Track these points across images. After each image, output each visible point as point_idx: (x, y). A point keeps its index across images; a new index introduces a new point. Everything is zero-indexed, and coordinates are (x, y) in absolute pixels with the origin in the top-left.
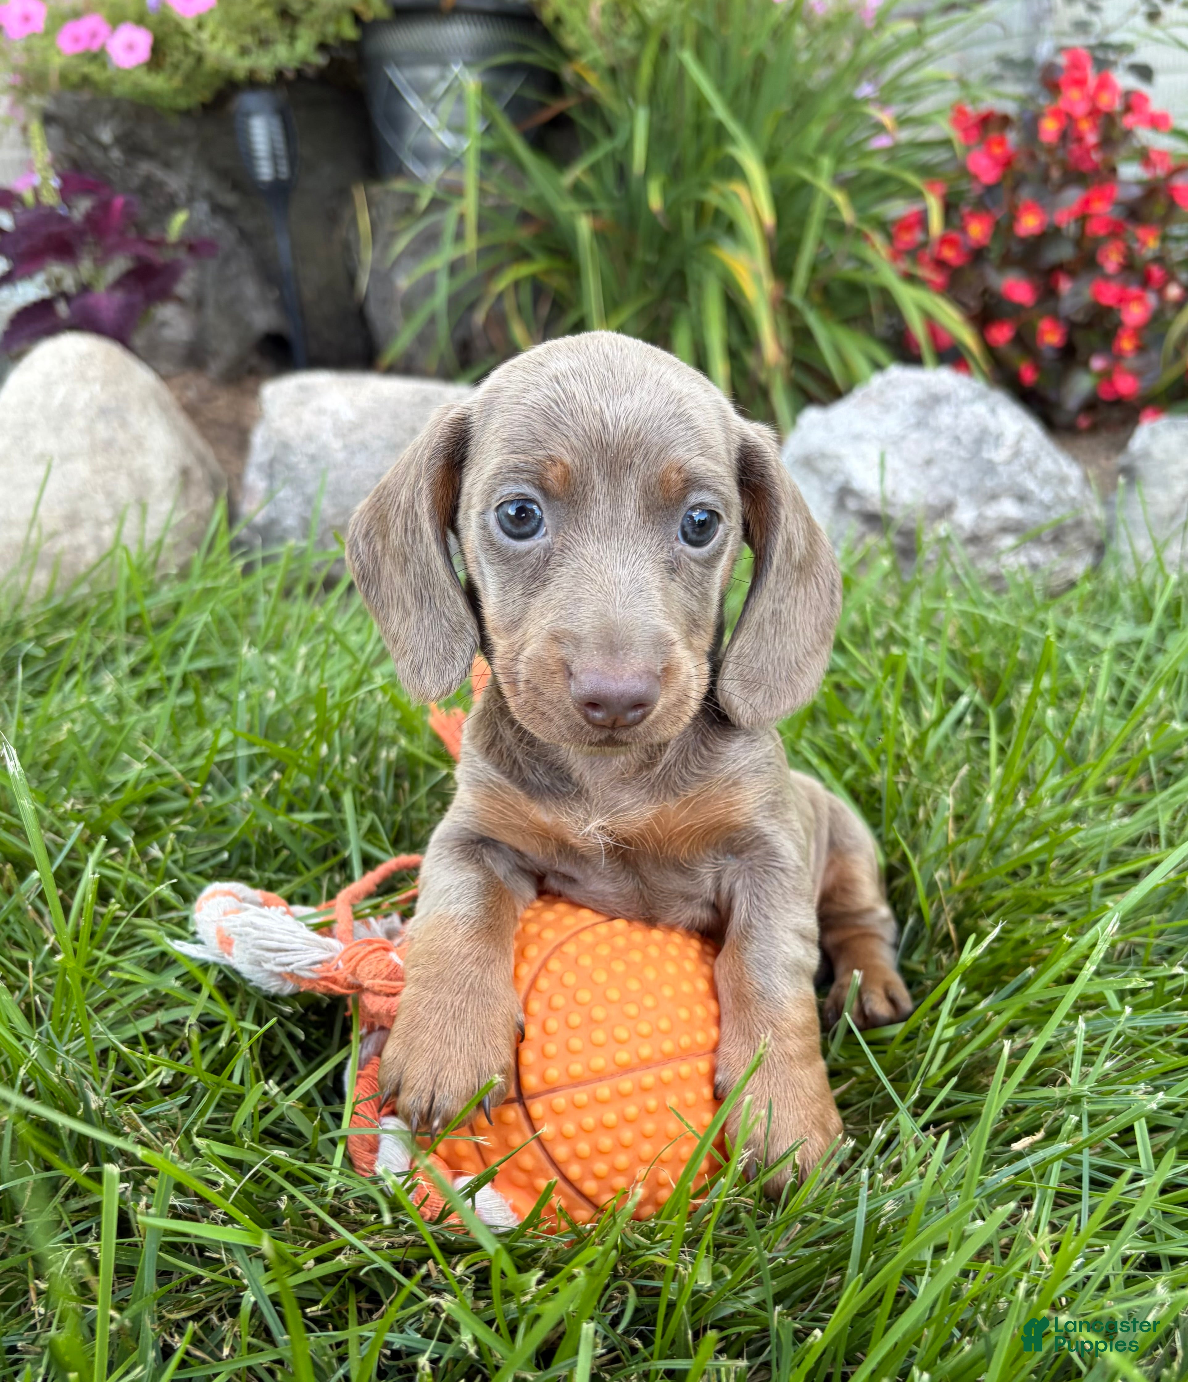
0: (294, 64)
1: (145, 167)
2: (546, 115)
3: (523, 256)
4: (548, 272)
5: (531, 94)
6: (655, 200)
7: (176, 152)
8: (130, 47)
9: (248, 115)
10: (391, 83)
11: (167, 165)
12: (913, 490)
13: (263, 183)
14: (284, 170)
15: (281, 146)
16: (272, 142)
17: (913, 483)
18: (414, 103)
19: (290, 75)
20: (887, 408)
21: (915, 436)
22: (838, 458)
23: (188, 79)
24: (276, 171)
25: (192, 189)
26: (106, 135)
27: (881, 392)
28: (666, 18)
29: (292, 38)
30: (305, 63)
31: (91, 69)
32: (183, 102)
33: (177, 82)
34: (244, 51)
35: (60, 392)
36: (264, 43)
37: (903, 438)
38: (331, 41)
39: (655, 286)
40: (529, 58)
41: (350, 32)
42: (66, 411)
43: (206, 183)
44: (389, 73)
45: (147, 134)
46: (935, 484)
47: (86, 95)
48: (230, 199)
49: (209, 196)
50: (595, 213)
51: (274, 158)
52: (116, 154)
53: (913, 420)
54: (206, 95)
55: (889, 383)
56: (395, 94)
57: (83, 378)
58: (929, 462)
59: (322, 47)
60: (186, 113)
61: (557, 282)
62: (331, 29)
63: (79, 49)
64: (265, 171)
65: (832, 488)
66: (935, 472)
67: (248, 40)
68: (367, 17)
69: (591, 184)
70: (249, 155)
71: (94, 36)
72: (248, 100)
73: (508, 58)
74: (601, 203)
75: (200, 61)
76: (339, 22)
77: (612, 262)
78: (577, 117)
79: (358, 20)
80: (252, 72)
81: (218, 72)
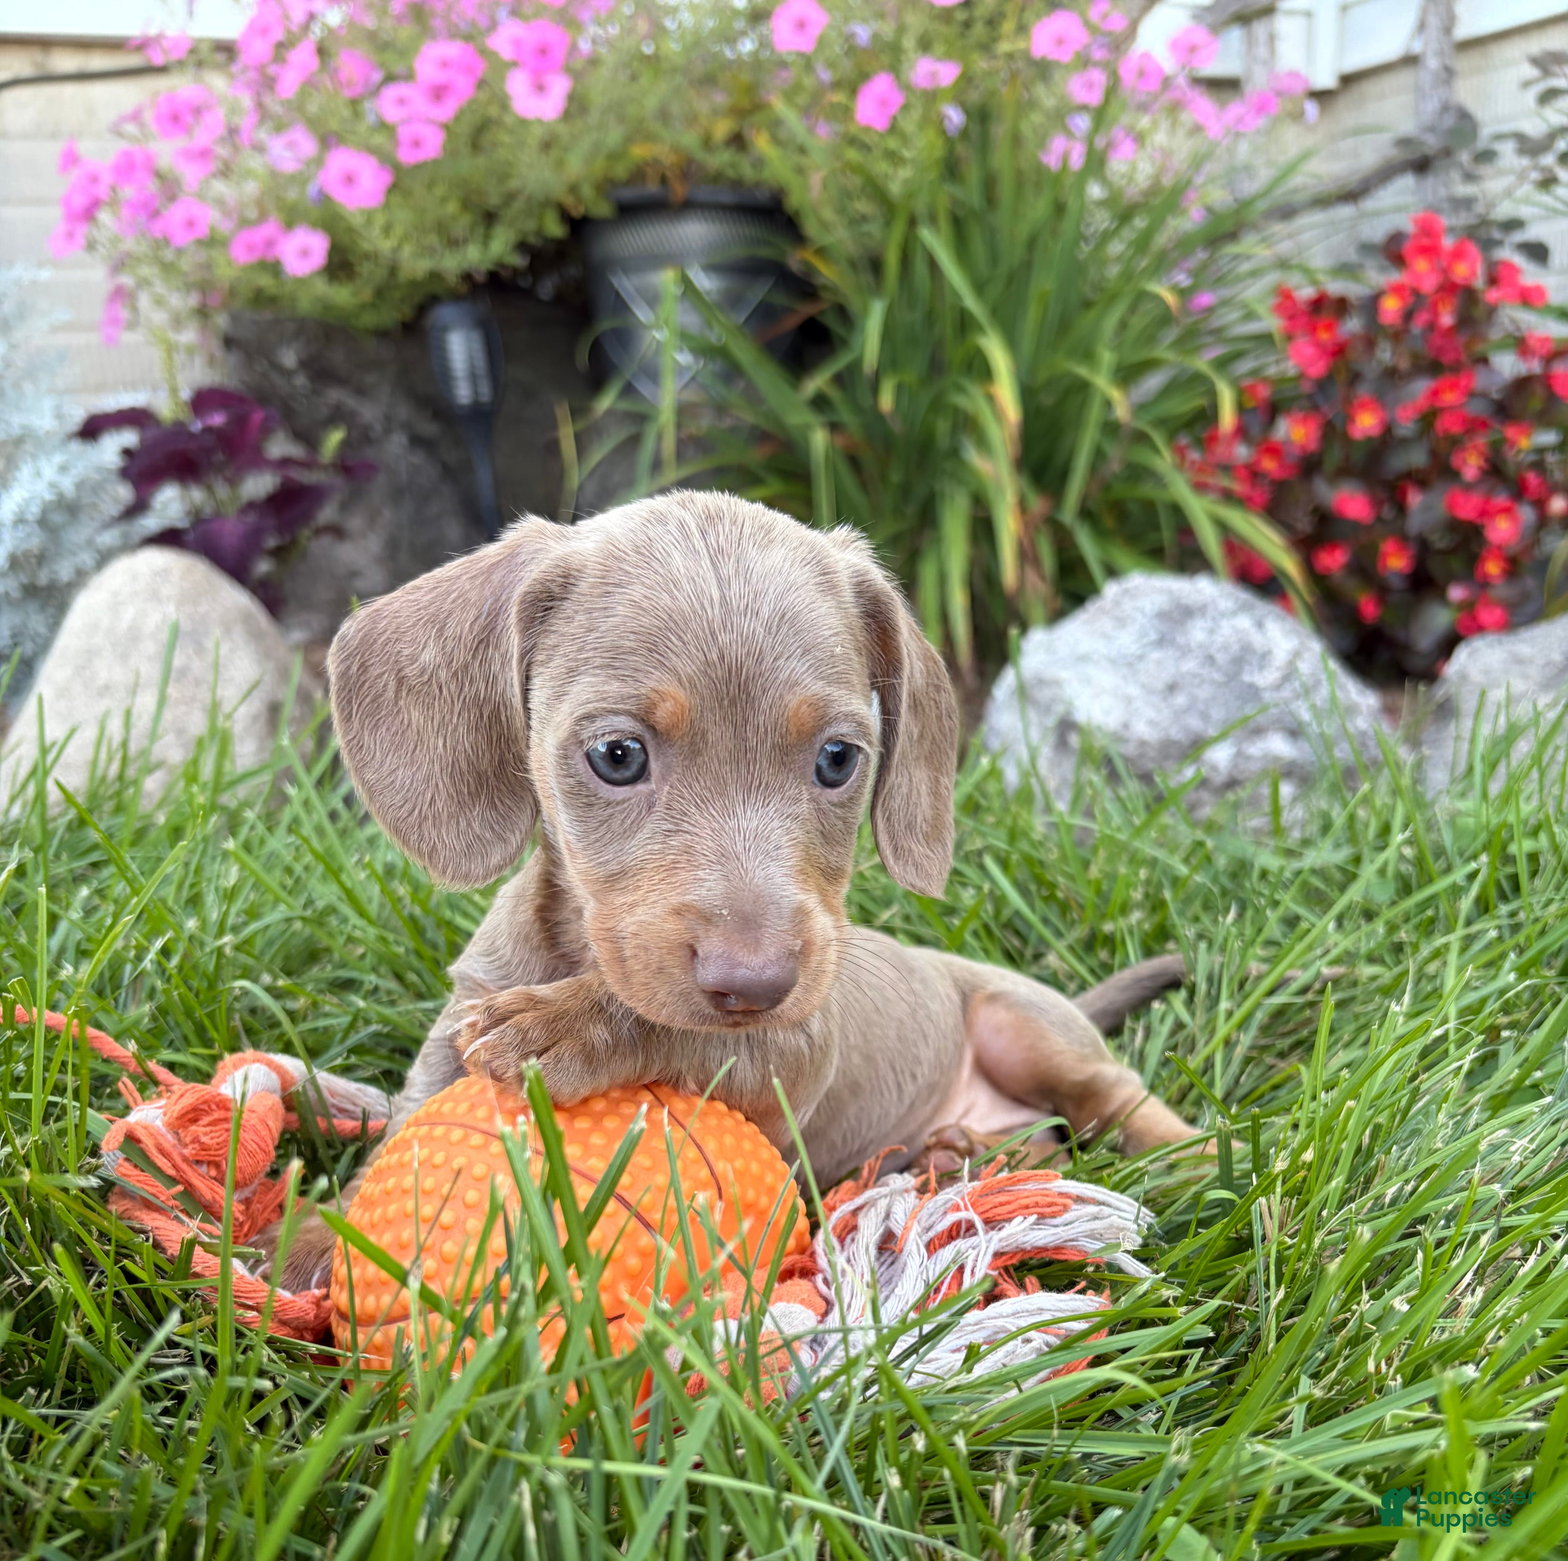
0: (488, 266)
1: (335, 395)
2: (791, 322)
3: (754, 480)
4: (784, 498)
5: (779, 299)
6: (886, 401)
7: (370, 378)
8: (305, 253)
9: (445, 329)
10: (618, 294)
11: (361, 392)
12: (1151, 723)
13: (462, 407)
14: (485, 392)
15: (481, 362)
16: (471, 359)
17: (1151, 714)
18: (642, 313)
19: (480, 278)
20: (1121, 622)
21: (1156, 655)
22: (1057, 683)
23: (380, 293)
24: (476, 392)
25: (388, 419)
26: (289, 358)
27: (1117, 603)
28: (910, 195)
29: (487, 237)
30: (501, 265)
31: (265, 281)
32: (372, 320)
33: (367, 294)
34: (427, 251)
35: (128, 614)
36: (454, 243)
37: (1141, 658)
38: (532, 240)
39: (908, 510)
40: (765, 252)
41: (555, 229)
42: (134, 636)
43: (404, 411)
44: (616, 283)
45: (337, 357)
46: (1179, 714)
47: (267, 315)
48: (429, 428)
49: (407, 426)
50: (834, 427)
51: (473, 377)
52: (301, 381)
53: (1153, 636)
54: (407, 312)
55: (1126, 591)
56: (621, 306)
57: (155, 596)
58: (1172, 688)
59: (523, 247)
60: (382, 334)
62: (531, 225)
63: (253, 259)
64: (463, 393)
65: (1051, 721)
66: (1180, 700)
67: (433, 239)
68: (577, 212)
69: (834, 394)
70: (445, 375)
71: (270, 244)
72: (445, 313)
73: (740, 252)
74: (845, 415)
75: (393, 270)
76: (541, 218)
77: (864, 485)
78: (831, 322)
79: (565, 216)
80: (436, 276)
81: (412, 283)
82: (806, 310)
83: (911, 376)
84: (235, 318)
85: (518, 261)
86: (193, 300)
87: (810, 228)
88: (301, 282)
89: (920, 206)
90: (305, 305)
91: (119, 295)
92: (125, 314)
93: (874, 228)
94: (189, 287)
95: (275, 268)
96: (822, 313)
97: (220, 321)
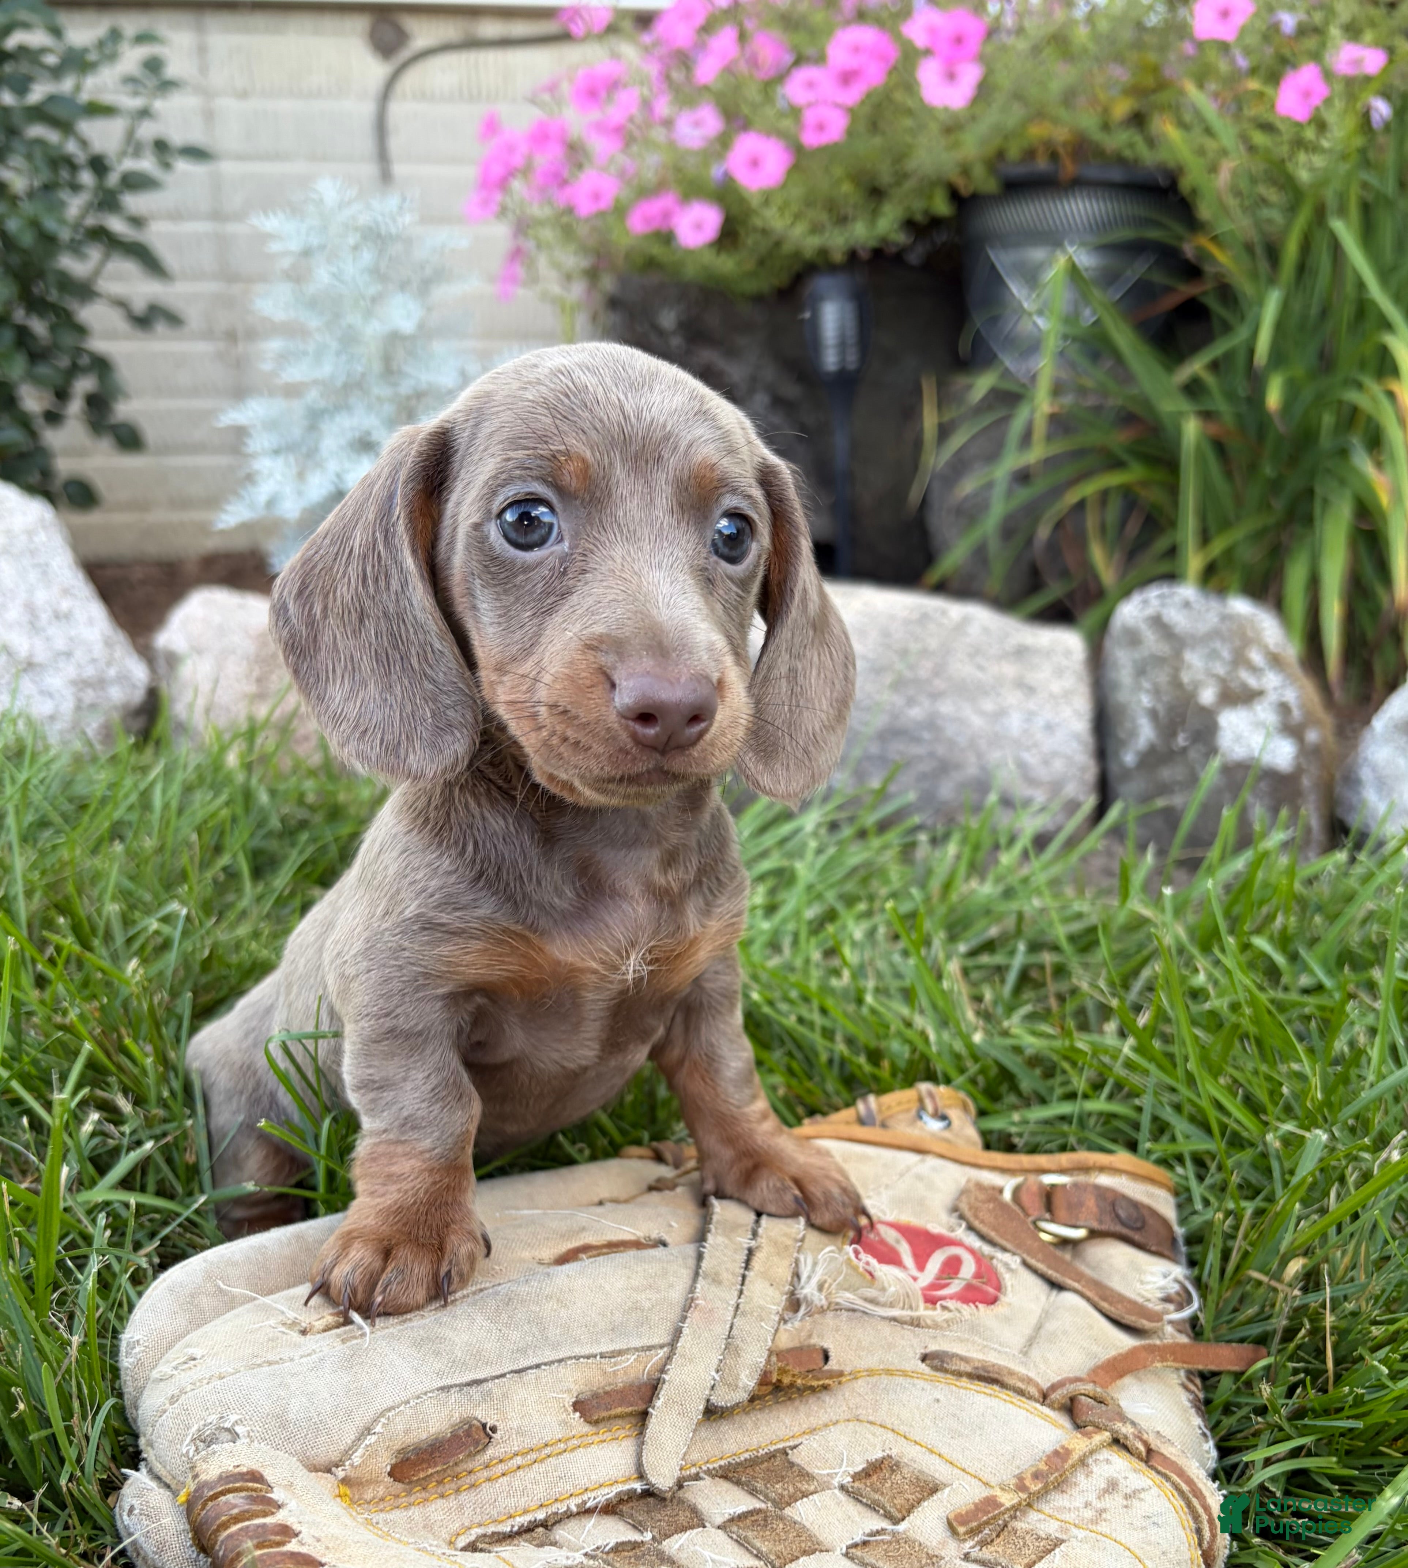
0: (873, 243)
1: (707, 355)
2: (1169, 302)
3: (1116, 464)
4: (1144, 484)
5: (1159, 278)
6: (1274, 398)
7: (741, 340)
8: (698, 227)
9: (821, 298)
10: (993, 267)
11: (732, 353)
13: (828, 374)
14: (852, 361)
15: (852, 333)
16: (842, 329)
18: (1016, 289)
19: (864, 255)
23: (761, 262)
24: (843, 360)
25: (753, 381)
26: (668, 321)
28: (1321, 183)
29: (875, 214)
30: (884, 240)
31: (656, 250)
32: (751, 286)
33: (750, 265)
34: (816, 229)
36: (842, 220)
38: (919, 217)
39: (1279, 505)
40: (1153, 234)
41: (942, 207)
43: (769, 373)
44: (993, 256)
45: (713, 320)
47: (653, 279)
48: (792, 391)
49: (770, 388)
50: (1207, 415)
51: (842, 345)
52: (676, 343)
54: (782, 280)
56: (996, 279)
59: (909, 224)
60: (758, 299)
61: (1154, 496)
62: (919, 204)
63: (649, 229)
64: (830, 360)
67: (823, 217)
68: (965, 190)
69: (1209, 379)
70: (815, 343)
71: (667, 215)
72: (823, 283)
73: (1126, 234)
74: (1221, 405)
75: (778, 244)
76: (930, 197)
77: (1228, 474)
78: (1213, 304)
79: (954, 195)
80: (823, 252)
81: (797, 254)
82: (1186, 290)
83: (1299, 370)
84: (623, 281)
85: (901, 238)
86: (585, 263)
87: (1204, 211)
88: (690, 252)
89: (1330, 195)
90: (690, 272)
91: (517, 254)
92: (521, 271)
93: (1276, 216)
94: (583, 249)
95: (667, 238)
96: (1205, 293)
97: (608, 283)
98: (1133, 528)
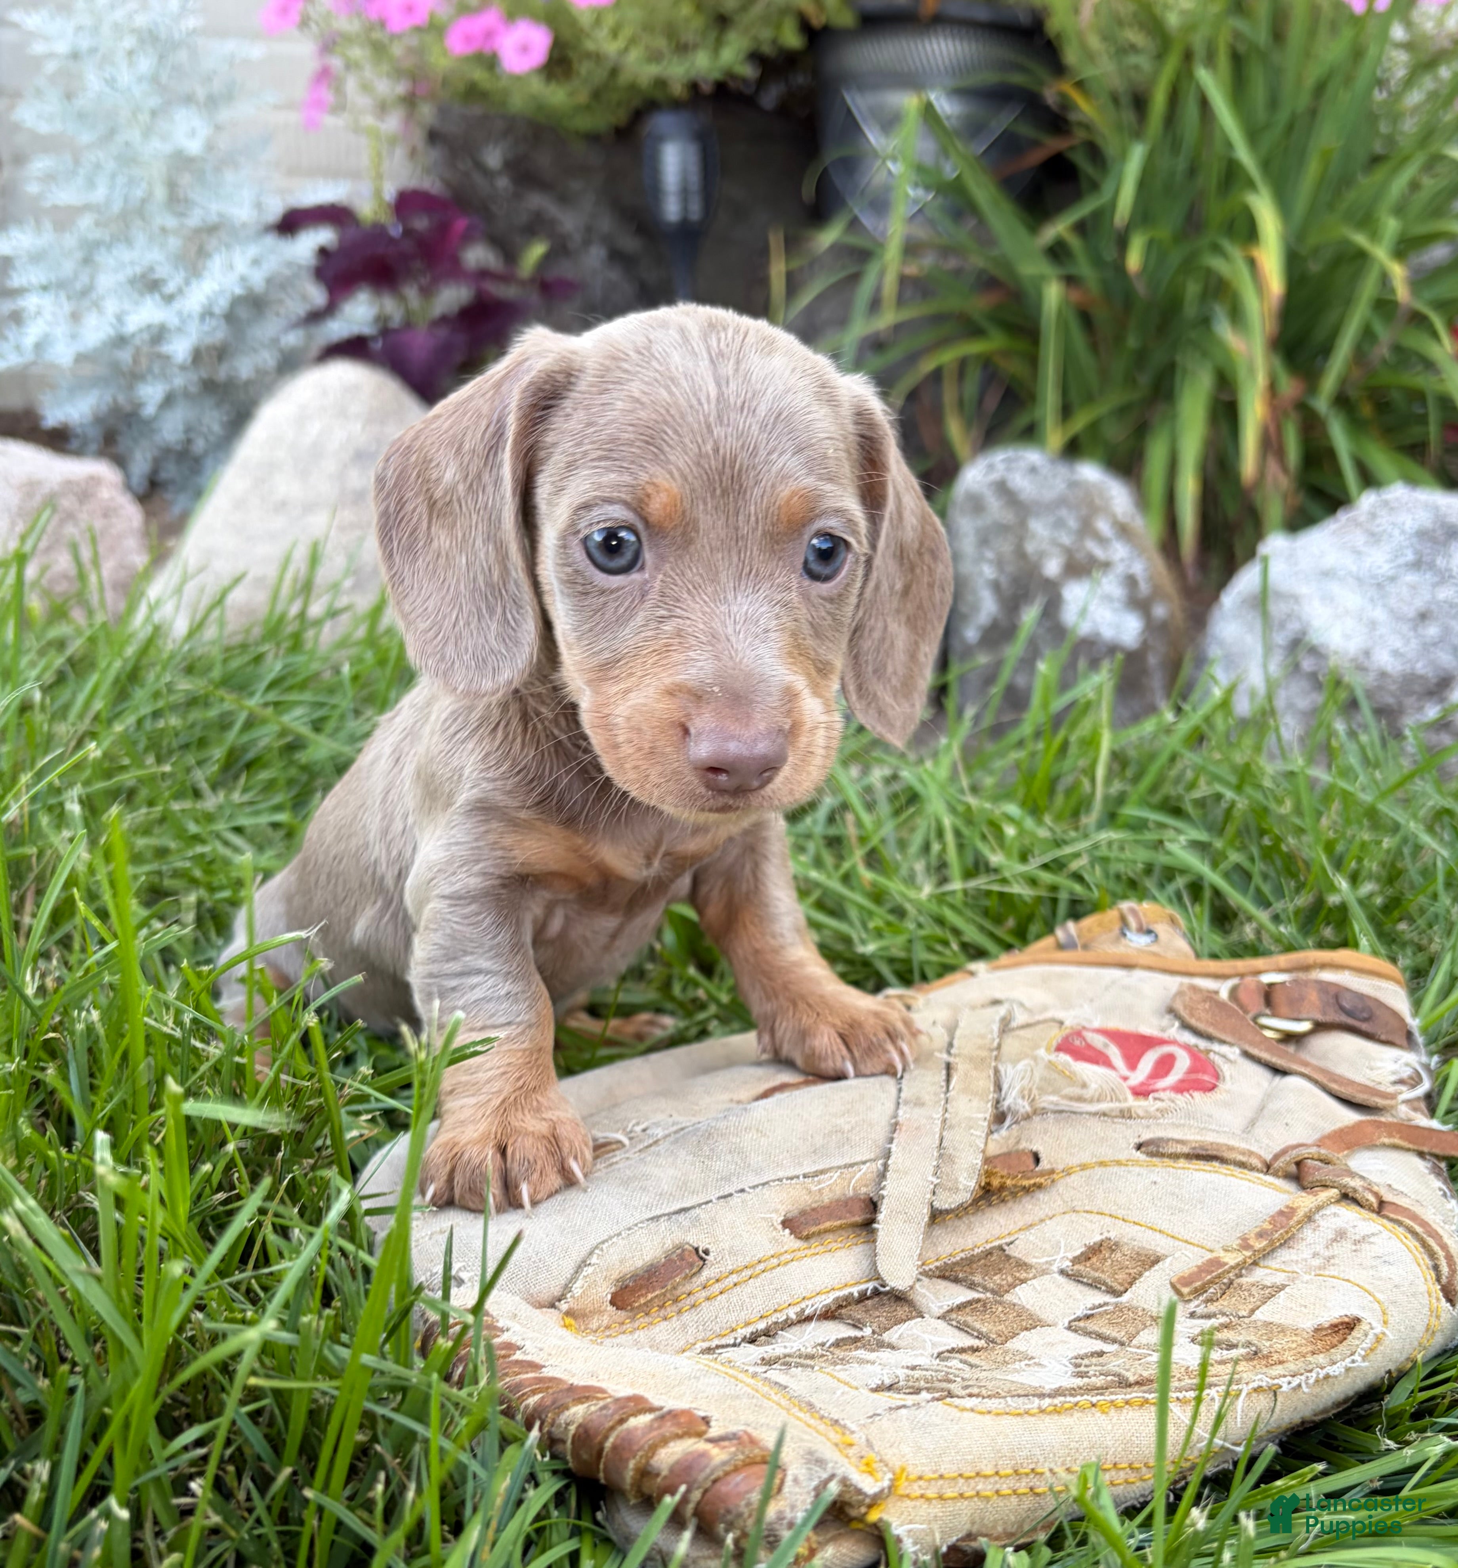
0: (716, 75)
1: (536, 201)
2: (1036, 157)
3: (975, 331)
4: (1006, 354)
5: (1026, 130)
6: (1135, 259)
7: (575, 185)
8: (525, 49)
9: (660, 139)
10: (849, 112)
11: (564, 199)
12: (1396, 653)
13: (669, 224)
14: (696, 211)
15: (695, 179)
16: (684, 172)
17: (1398, 643)
18: (873, 137)
19: (706, 88)
20: (1375, 538)
21: (1411, 578)
22: (1296, 598)
23: (597, 95)
24: (685, 209)
25: (589, 229)
26: (493, 158)
27: (1373, 516)
28: (1190, 27)
29: (719, 44)
30: (730, 75)
31: (479, 75)
32: (585, 123)
33: (583, 97)
34: (655, 57)
35: (314, 428)
36: (682, 49)
37: (1393, 579)
38: (767, 49)
39: (1144, 380)
40: (1017, 79)
41: (792, 39)
42: (316, 452)
43: (606, 223)
44: (849, 99)
45: (544, 160)
46: (1427, 647)
47: (476, 110)
48: (630, 243)
49: (607, 240)
50: (1070, 281)
51: (684, 193)
52: (503, 183)
53: (1410, 557)
54: (621, 117)
55: (1386, 503)
56: (852, 127)
57: (342, 413)
58: (1423, 617)
59: (755, 57)
60: (593, 138)
61: (1015, 367)
62: (766, 34)
63: (469, 51)
64: (672, 209)
65: (1281, 639)
66: (1432, 631)
67: (661, 43)
68: (817, 21)
69: (1075, 242)
70: (655, 189)
71: (489, 35)
72: (663, 122)
73: (989, 78)
74: (1084, 268)
75: (614, 72)
76: (778, 26)
77: (1094, 347)
78: (1080, 160)
79: (805, 27)
80: (661, 83)
81: (633, 87)
82: (1053, 144)
83: (1164, 232)
84: (443, 111)
85: (748, 71)
86: (402, 88)
87: (1071, 56)
88: (517, 79)
89: (1198, 42)
90: (517, 103)
91: (325, 76)
92: (330, 96)
93: (1144, 62)
94: (399, 74)
95: (490, 62)
96: (1072, 148)
97: (427, 112)
98: (992, 402)
